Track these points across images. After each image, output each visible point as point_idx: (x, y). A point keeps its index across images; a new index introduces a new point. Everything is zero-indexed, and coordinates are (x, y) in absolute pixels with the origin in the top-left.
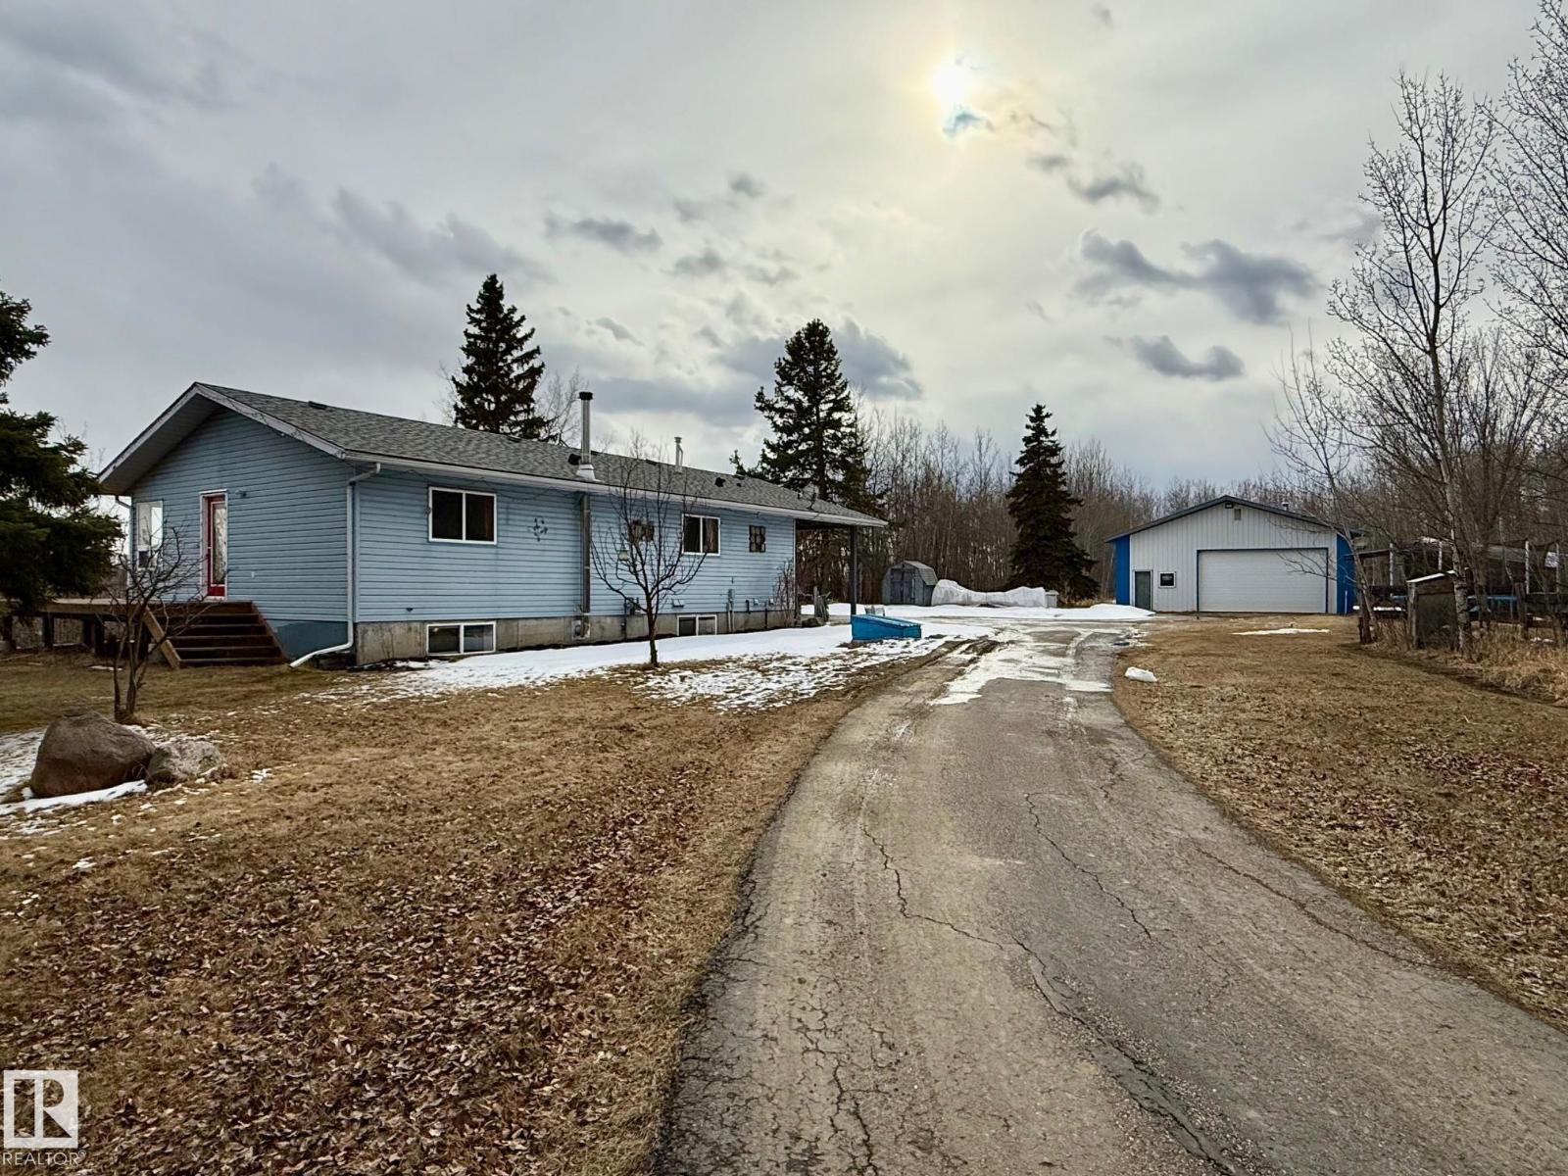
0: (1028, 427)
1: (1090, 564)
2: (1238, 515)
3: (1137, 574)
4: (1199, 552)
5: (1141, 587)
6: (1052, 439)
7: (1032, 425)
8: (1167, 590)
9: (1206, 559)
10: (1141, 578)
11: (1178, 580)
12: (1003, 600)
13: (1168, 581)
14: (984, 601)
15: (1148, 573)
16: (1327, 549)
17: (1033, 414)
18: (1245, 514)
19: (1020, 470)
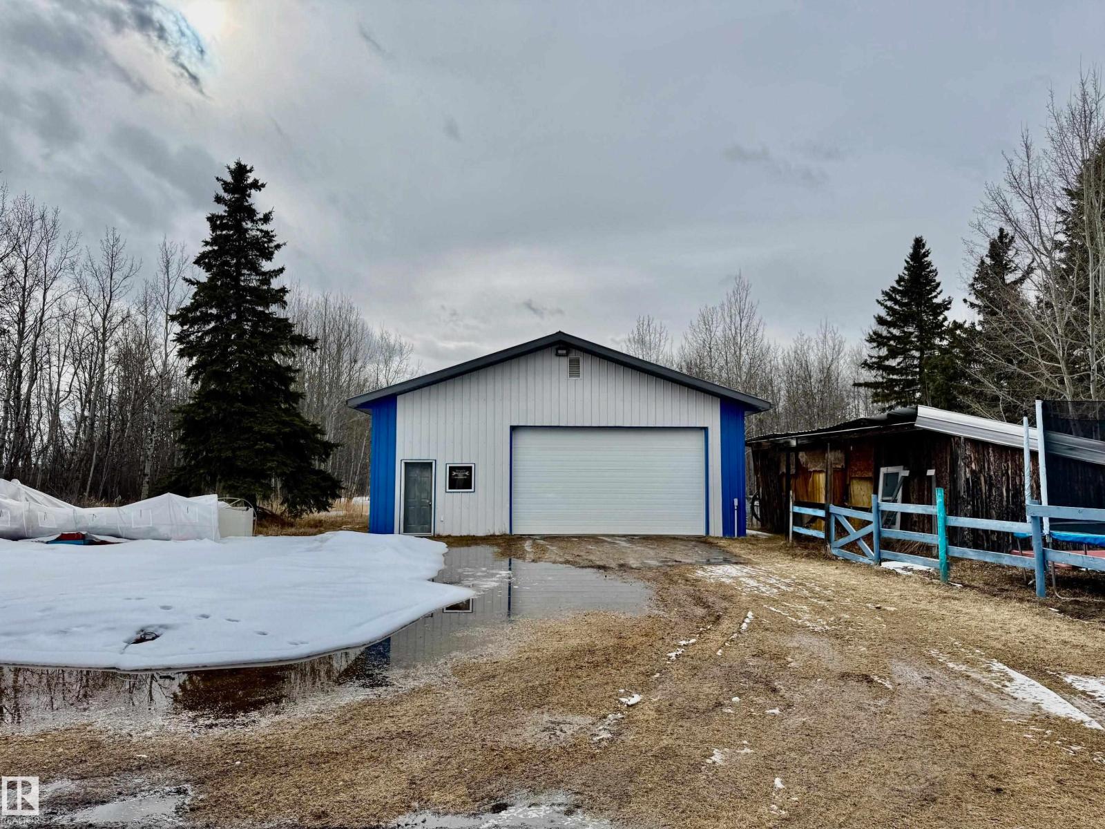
0: (219, 200)
1: (327, 448)
2: (574, 370)
3: (409, 466)
4: (513, 429)
5: (415, 491)
6: (265, 227)
7: (227, 196)
8: (460, 496)
9: (523, 440)
10: (416, 473)
11: (479, 478)
12: (119, 526)
13: (461, 479)
14: (70, 529)
15: (427, 466)
16: (705, 429)
17: (229, 179)
18: (586, 365)
19: (203, 276)
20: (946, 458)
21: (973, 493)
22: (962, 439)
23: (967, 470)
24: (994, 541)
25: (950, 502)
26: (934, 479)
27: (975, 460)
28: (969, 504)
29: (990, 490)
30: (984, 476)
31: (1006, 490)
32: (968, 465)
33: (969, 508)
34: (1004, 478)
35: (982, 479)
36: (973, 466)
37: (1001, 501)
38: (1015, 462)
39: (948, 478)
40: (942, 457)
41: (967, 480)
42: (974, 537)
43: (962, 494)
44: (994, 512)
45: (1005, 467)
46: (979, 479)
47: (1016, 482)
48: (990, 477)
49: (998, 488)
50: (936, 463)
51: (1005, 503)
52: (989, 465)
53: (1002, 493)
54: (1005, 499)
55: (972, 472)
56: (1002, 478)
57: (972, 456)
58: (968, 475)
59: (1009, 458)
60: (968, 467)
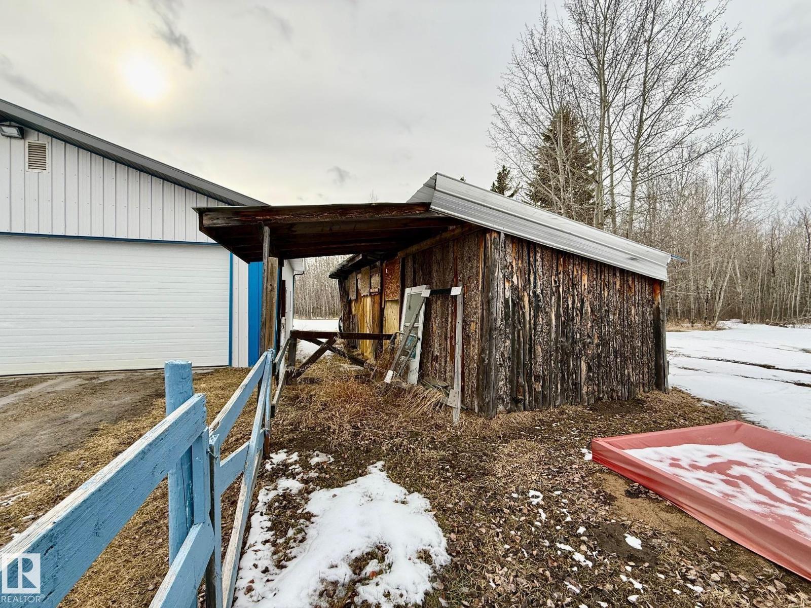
18: (57, 154)
20: (478, 267)
21: (514, 322)
22: (502, 236)
23: (507, 284)
24: (539, 392)
25: (482, 336)
26: (460, 301)
27: (517, 270)
28: (507, 337)
29: (536, 316)
30: (529, 295)
31: (556, 315)
32: (507, 278)
33: (507, 344)
34: (553, 298)
35: (526, 299)
36: (515, 279)
37: (549, 333)
38: (568, 275)
39: (479, 299)
40: (472, 267)
41: (506, 301)
42: (512, 389)
43: (499, 323)
44: (540, 349)
45: (555, 282)
46: (521, 299)
47: (568, 305)
48: (537, 296)
49: (547, 313)
50: (463, 278)
51: (553, 335)
52: (535, 279)
53: (551, 320)
54: (554, 329)
55: (514, 289)
56: (551, 299)
57: (514, 264)
58: (508, 294)
59: (561, 268)
60: (509, 281)
